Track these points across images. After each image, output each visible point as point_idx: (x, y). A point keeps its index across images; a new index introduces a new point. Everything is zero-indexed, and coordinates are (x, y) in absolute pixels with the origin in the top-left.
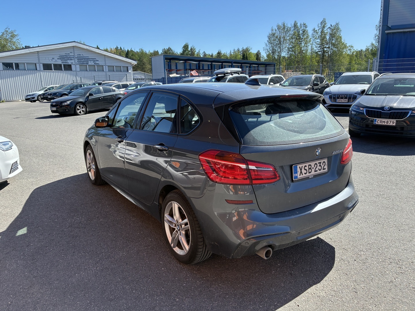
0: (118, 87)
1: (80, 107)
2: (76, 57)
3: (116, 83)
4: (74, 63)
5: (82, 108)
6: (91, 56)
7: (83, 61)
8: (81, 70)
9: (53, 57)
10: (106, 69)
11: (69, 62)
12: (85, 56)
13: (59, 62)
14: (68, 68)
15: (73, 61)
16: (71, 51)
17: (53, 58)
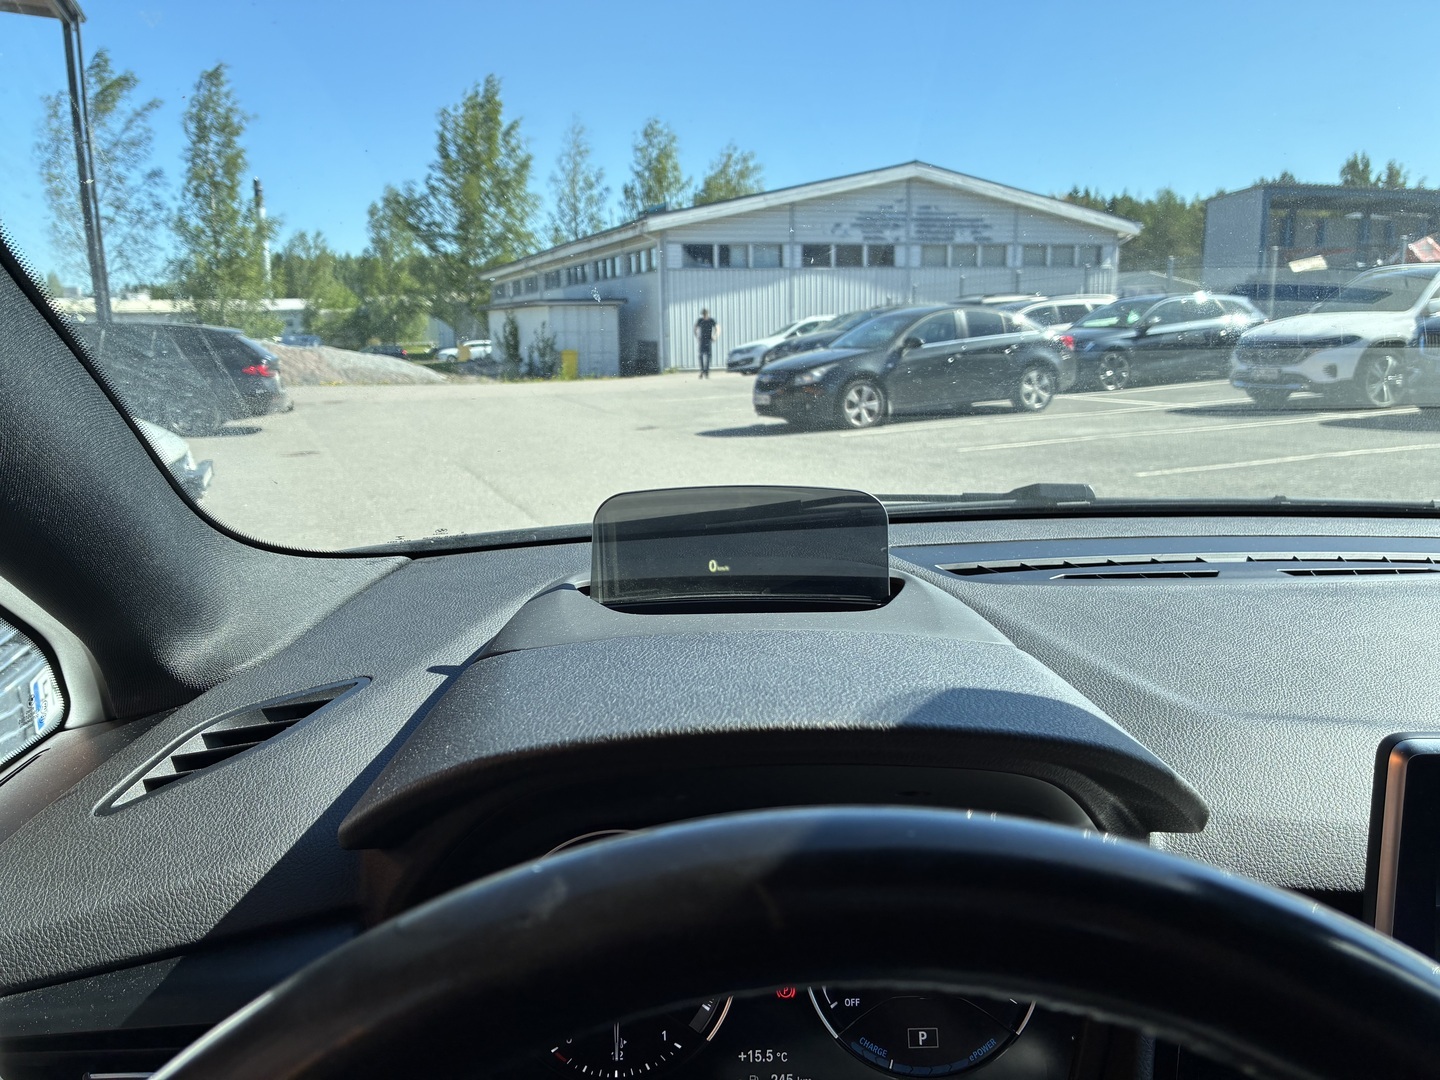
0: (1042, 316)
1: (859, 393)
2: (914, 215)
3: (1040, 301)
4: (903, 240)
5: (870, 398)
6: (967, 211)
7: (936, 229)
8: (924, 264)
9: (837, 220)
10: (1015, 257)
11: (889, 236)
12: (945, 210)
13: (856, 237)
14: (884, 257)
15: (901, 233)
16: (900, 197)
17: (838, 225)
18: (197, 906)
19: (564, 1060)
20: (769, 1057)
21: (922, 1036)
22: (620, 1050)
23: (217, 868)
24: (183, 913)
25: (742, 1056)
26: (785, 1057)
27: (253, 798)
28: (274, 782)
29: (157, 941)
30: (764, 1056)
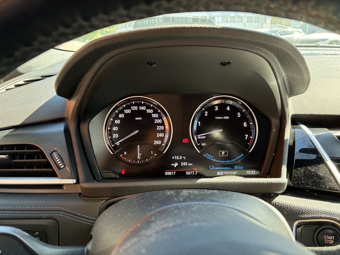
18: (18, 115)
19: (124, 158)
20: (181, 158)
21: (223, 153)
22: (139, 156)
23: (24, 106)
24: (14, 117)
25: (173, 158)
26: (185, 158)
27: (35, 91)
28: (41, 88)
29: (7, 124)
30: (179, 157)
